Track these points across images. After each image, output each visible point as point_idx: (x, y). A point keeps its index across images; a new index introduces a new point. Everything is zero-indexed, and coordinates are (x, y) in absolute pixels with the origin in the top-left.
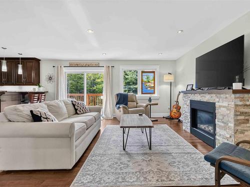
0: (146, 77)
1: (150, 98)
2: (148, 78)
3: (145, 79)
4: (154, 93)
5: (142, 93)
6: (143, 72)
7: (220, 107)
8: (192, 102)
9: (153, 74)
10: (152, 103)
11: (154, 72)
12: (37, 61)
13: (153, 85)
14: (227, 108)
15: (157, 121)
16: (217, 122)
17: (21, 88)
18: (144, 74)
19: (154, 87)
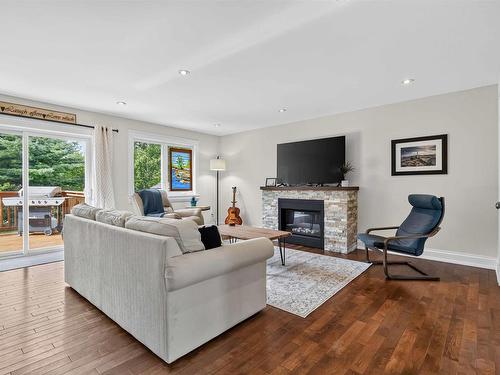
0: (177, 159)
1: (193, 199)
2: (180, 162)
3: (175, 164)
4: (191, 190)
5: (171, 190)
6: (172, 150)
7: (330, 204)
8: (281, 201)
9: (187, 155)
11: (190, 152)
14: (339, 204)
16: (325, 220)
18: (173, 153)
19: (191, 178)
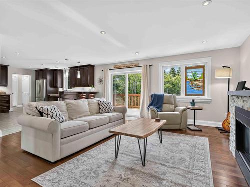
0: (191, 74)
1: (193, 101)
2: (194, 75)
4: (203, 95)
5: (186, 94)
10: (196, 107)
11: (203, 67)
12: (92, 67)
13: (201, 84)
15: (201, 130)
17: (83, 89)
18: (188, 71)
19: (203, 86)
